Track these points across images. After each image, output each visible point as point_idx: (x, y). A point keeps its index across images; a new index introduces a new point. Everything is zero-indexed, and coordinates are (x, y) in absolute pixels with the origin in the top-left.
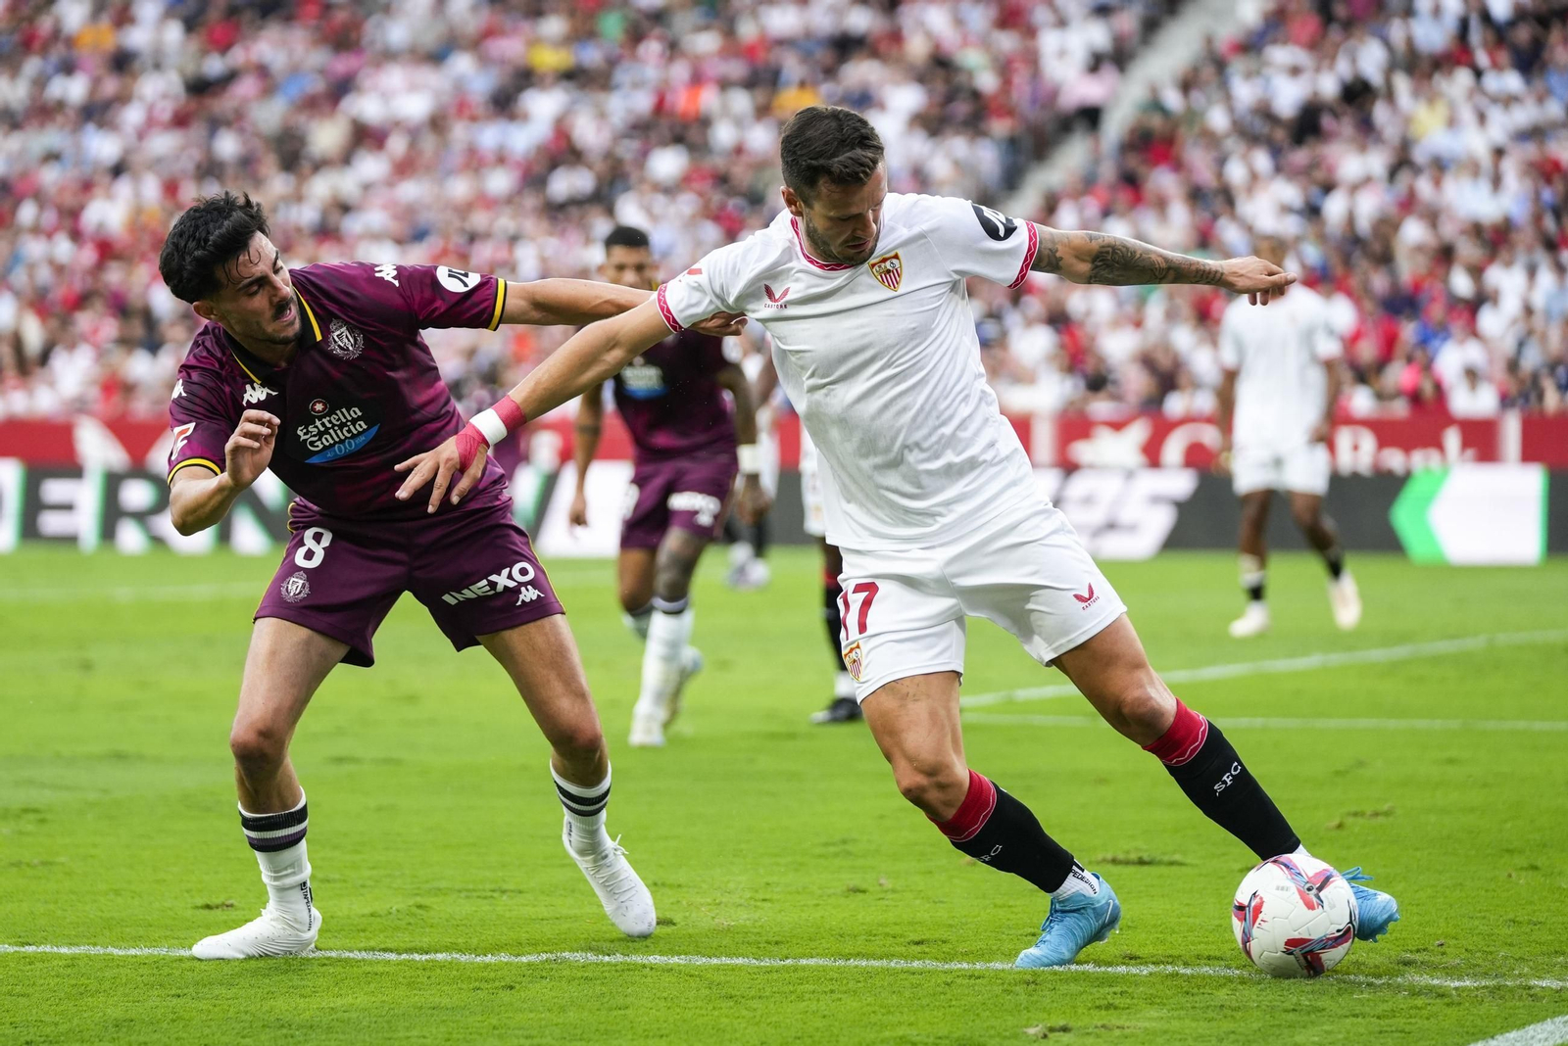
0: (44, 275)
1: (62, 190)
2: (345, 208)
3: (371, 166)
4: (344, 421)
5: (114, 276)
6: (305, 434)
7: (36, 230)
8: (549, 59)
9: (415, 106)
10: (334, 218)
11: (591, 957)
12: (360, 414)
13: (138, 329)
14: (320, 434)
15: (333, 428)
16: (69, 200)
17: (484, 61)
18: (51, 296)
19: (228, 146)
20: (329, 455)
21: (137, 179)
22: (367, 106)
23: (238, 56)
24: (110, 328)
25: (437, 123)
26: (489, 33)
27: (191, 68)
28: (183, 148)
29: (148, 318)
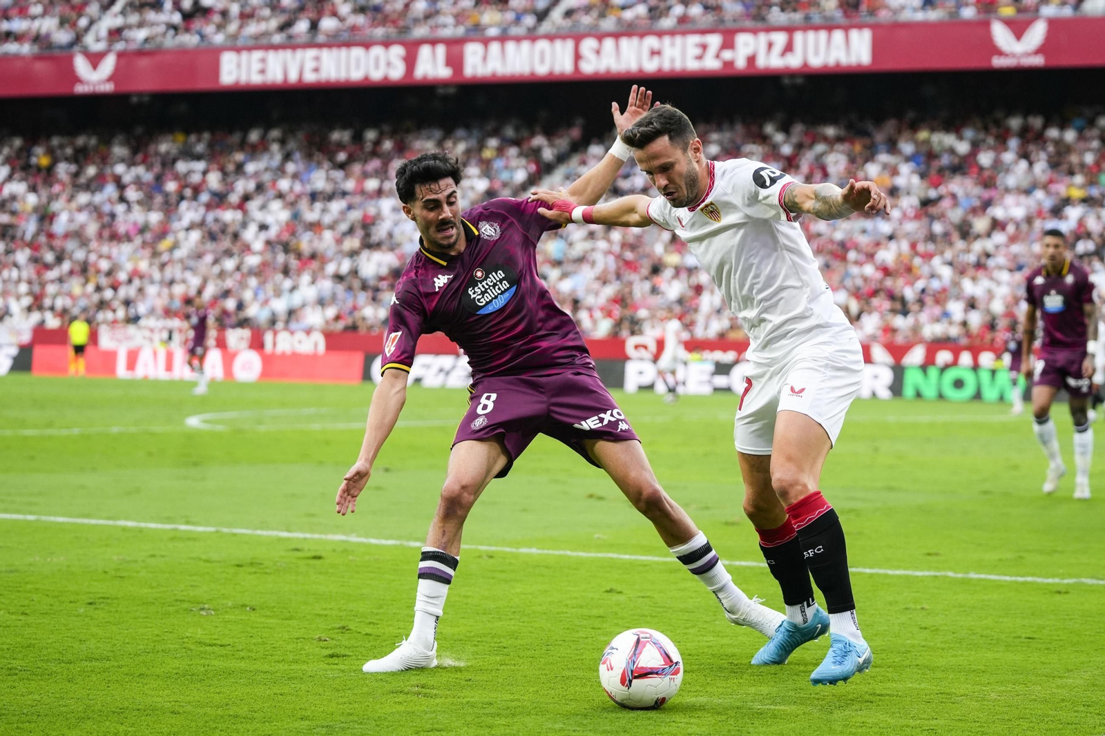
0: (859, 282)
1: (868, 245)
2: (988, 255)
3: (999, 238)
4: (495, 281)
5: (889, 283)
6: (474, 293)
7: (857, 263)
8: (1076, 193)
9: (1019, 212)
10: (983, 260)
11: (1094, 582)
12: (503, 275)
13: (898, 306)
14: (483, 293)
15: (489, 288)
16: (870, 250)
17: (1048, 193)
18: (861, 291)
19: (938, 228)
20: (490, 308)
21: (898, 241)
22: (998, 212)
23: (942, 190)
24: (887, 305)
25: (1029, 220)
26: (1051, 181)
27: (922, 195)
28: (919, 229)
29: (903, 301)
